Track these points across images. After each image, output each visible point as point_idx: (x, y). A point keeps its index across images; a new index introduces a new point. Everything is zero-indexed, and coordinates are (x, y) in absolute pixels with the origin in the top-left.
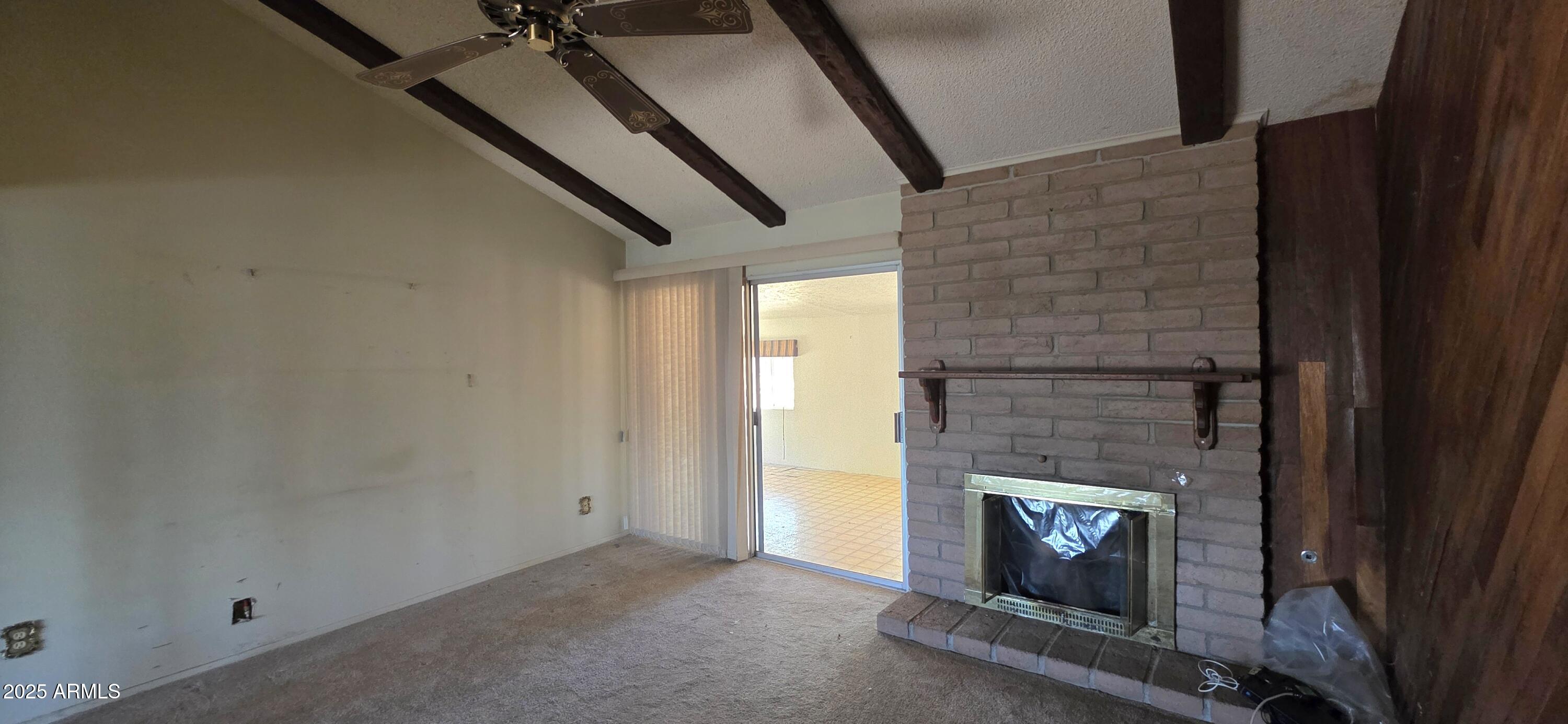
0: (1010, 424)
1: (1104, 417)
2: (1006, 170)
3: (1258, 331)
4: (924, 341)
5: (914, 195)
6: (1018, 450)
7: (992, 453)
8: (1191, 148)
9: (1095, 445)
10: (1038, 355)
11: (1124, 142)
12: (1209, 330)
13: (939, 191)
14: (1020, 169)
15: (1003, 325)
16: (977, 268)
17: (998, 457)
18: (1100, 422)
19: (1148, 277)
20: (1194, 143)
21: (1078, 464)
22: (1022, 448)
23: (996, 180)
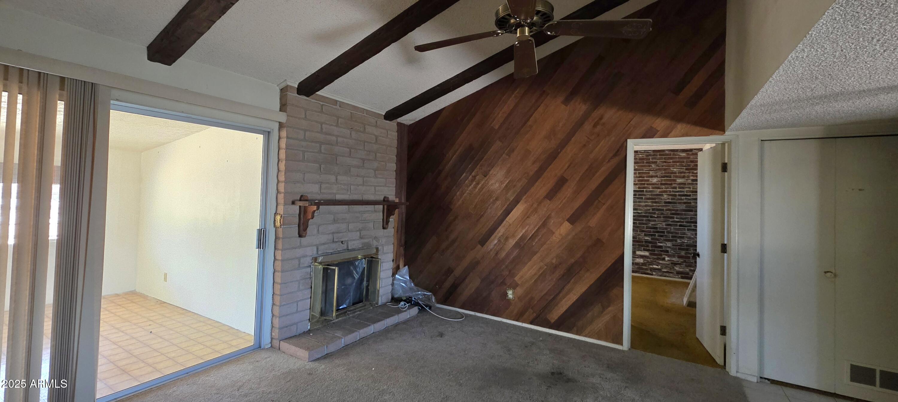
0: (333, 228)
1: (362, 220)
2: (336, 101)
3: (395, 188)
4: (295, 184)
5: (294, 95)
6: (335, 240)
7: (324, 244)
8: (385, 121)
9: (358, 233)
10: (343, 194)
11: (377, 112)
12: (388, 187)
13: (307, 98)
14: (342, 104)
15: (332, 178)
16: (323, 147)
17: (326, 246)
18: (360, 223)
19: (375, 165)
20: (386, 120)
21: (353, 242)
22: (337, 239)
23: (332, 105)
